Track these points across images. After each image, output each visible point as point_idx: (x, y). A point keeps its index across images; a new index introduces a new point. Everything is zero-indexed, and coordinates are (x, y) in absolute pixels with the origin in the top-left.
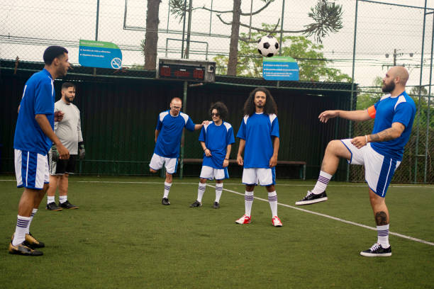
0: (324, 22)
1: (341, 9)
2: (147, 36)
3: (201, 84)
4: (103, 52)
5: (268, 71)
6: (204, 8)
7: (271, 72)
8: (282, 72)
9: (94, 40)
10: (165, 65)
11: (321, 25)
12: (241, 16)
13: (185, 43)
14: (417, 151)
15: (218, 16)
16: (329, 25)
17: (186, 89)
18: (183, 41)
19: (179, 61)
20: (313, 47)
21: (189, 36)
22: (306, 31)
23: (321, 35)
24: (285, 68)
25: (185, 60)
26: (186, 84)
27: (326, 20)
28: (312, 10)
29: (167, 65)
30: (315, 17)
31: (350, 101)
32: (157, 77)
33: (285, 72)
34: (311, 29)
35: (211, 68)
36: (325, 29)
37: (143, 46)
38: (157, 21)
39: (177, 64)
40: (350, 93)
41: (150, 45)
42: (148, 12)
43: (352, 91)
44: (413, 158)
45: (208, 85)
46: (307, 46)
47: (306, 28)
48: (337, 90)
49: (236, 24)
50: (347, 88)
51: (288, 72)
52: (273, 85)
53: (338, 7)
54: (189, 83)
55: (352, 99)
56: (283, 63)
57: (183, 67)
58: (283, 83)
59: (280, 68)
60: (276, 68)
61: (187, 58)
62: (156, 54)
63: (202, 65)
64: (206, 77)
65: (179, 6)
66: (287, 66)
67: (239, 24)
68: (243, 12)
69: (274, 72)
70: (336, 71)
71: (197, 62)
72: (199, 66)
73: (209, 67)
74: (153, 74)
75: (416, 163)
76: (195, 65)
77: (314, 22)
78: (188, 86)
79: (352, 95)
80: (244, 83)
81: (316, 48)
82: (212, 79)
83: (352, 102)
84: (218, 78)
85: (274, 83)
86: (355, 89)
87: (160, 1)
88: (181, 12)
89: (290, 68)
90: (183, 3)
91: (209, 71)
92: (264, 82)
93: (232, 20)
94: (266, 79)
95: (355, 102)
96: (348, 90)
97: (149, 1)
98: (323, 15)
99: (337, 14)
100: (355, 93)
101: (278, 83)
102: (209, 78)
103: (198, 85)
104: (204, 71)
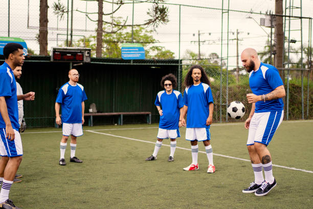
0: (157, 18)
1: (167, 9)
2: (41, 32)
3: (82, 64)
5: (125, 54)
7: (127, 54)
8: (134, 54)
11: (155, 20)
12: (103, 16)
14: (221, 102)
15: (87, 15)
16: (160, 20)
17: (71, 67)
18: (68, 35)
19: (66, 49)
20: (146, 32)
21: (72, 32)
22: (145, 24)
23: (155, 26)
24: (136, 51)
25: (70, 48)
26: (71, 64)
27: (159, 17)
28: (149, 10)
29: (58, 52)
30: (151, 15)
31: (178, 71)
32: (52, 60)
33: (136, 54)
34: (149, 23)
35: (88, 53)
36: (157, 22)
37: (37, 38)
38: (47, 21)
39: (65, 51)
41: (43, 38)
42: (40, 15)
43: (179, 64)
44: (218, 106)
45: (86, 64)
47: (145, 22)
49: (100, 22)
50: (176, 63)
51: (138, 53)
52: (128, 63)
53: (165, 8)
54: (73, 63)
55: (179, 70)
56: (134, 48)
57: (69, 53)
58: (135, 61)
59: (132, 51)
60: (130, 51)
61: (72, 47)
62: (47, 44)
63: (81, 51)
64: (85, 59)
65: (59, 9)
66: (137, 49)
67: (103, 21)
68: (104, 13)
69: (129, 54)
71: (78, 49)
72: (79, 51)
73: (87, 52)
74: (49, 58)
75: (221, 109)
76: (77, 51)
77: (151, 18)
79: (179, 67)
80: (110, 62)
82: (89, 60)
83: (179, 72)
84: (93, 60)
85: (129, 61)
86: (181, 63)
87: (48, 7)
88: (61, 13)
89: (139, 51)
90: (62, 7)
91: (87, 55)
92: (122, 61)
93: (97, 19)
94: (124, 59)
95: (181, 72)
96: (176, 64)
97: (40, 7)
98: (156, 13)
99: (165, 12)
100: (181, 66)
101: (132, 61)
102: (87, 60)
103: (79, 64)
104: (83, 55)
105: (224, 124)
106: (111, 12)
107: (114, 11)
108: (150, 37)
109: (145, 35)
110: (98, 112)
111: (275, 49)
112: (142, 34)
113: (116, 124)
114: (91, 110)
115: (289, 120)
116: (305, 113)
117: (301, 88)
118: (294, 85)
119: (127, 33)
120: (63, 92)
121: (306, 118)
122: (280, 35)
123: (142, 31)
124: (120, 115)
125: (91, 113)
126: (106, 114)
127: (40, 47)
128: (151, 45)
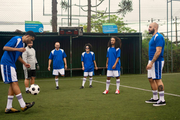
0: (125, 8)
1: (131, 2)
2: (53, 18)
3: (77, 37)
4: (35, 25)
6: (75, 5)
7: (106, 30)
8: (111, 30)
9: (31, 21)
10: (62, 29)
11: (124, 9)
12: (91, 7)
13: (70, 20)
14: (168, 59)
15: (81, 8)
16: (127, 9)
17: (71, 39)
18: (68, 19)
19: (68, 28)
22: (118, 12)
23: (124, 13)
24: (112, 28)
25: (70, 27)
26: (71, 37)
27: (126, 7)
28: (120, 3)
29: (63, 29)
30: (121, 6)
31: (139, 40)
32: (59, 35)
33: (112, 30)
34: (120, 11)
35: (81, 30)
36: (125, 11)
37: (51, 22)
38: (57, 12)
41: (54, 22)
42: (52, 8)
44: (166, 62)
45: (80, 37)
46: (116, 19)
48: (134, 36)
49: (89, 11)
51: (113, 29)
52: (107, 35)
53: (130, 2)
54: (72, 37)
55: (140, 39)
56: (111, 26)
57: (69, 30)
58: (111, 34)
59: (110, 28)
60: (108, 28)
61: (71, 26)
62: (57, 26)
63: (77, 29)
64: (79, 34)
65: (65, 5)
67: (91, 11)
68: (92, 6)
70: (129, 28)
71: (75, 28)
73: (80, 29)
74: (57, 34)
75: (168, 64)
77: (121, 8)
79: (140, 37)
81: (120, 19)
82: (82, 34)
84: (84, 34)
86: (141, 35)
87: (57, 3)
88: (66, 7)
89: (114, 28)
90: (66, 3)
91: (80, 31)
92: (103, 34)
94: (104, 33)
95: (142, 40)
96: (138, 36)
97: (52, 3)
98: (124, 5)
99: (130, 4)
101: (109, 34)
102: (80, 34)
103: (76, 37)
104: (78, 31)
105: (171, 74)
107: (97, 5)
113: (100, 75)
124: (103, 69)
127: (52, 27)
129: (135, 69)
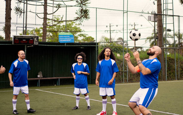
0: (82, 16)
1: (89, 11)
2: (6, 25)
3: (33, 46)
5: (61, 39)
6: (30, 11)
7: (62, 39)
8: (66, 39)
10: (16, 38)
12: (47, 15)
14: (123, 69)
15: (37, 15)
16: (84, 17)
17: (26, 48)
18: (23, 27)
19: (22, 36)
20: (76, 25)
21: (26, 25)
22: (74, 20)
23: (81, 21)
26: (26, 46)
28: (77, 11)
30: (78, 14)
31: (96, 50)
32: (13, 44)
33: (68, 39)
34: (77, 19)
35: (37, 39)
36: (82, 19)
37: (4, 29)
38: (10, 18)
39: (21, 38)
40: (95, 47)
41: (7, 29)
42: (6, 14)
43: (96, 46)
44: (122, 72)
45: (36, 46)
47: (75, 19)
48: (90, 46)
49: (45, 19)
51: (70, 39)
52: (63, 45)
53: (87, 10)
54: (27, 46)
55: (96, 49)
56: (67, 35)
57: (24, 39)
58: (68, 44)
59: (66, 37)
60: (64, 37)
61: (26, 35)
62: (10, 33)
63: (32, 38)
65: (19, 11)
66: (69, 36)
67: (47, 18)
68: (48, 13)
69: (63, 39)
71: (30, 37)
72: (31, 38)
73: (36, 38)
74: (11, 42)
75: (124, 74)
76: (29, 38)
77: (78, 16)
78: (27, 47)
80: (51, 45)
83: (96, 51)
84: (40, 43)
85: (64, 44)
86: (97, 45)
87: (11, 10)
88: (20, 13)
90: (20, 9)
91: (36, 40)
92: (59, 44)
93: (43, 17)
94: (60, 42)
95: (98, 50)
96: (94, 46)
97: (6, 9)
98: (82, 13)
99: (87, 13)
100: (97, 46)
101: (66, 44)
102: (36, 43)
103: (31, 46)
104: (33, 40)
105: (126, 84)
106: (52, 13)
107: (54, 12)
108: (78, 28)
109: (75, 27)
110: (43, 77)
111: (157, 35)
112: (73, 26)
113: (55, 85)
114: (39, 76)
115: (167, 81)
116: (178, 76)
117: (174, 60)
118: (170, 58)
119: (64, 26)
120: (14, 66)
121: (178, 79)
122: (160, 26)
123: (73, 24)
124: (58, 79)
125: (39, 78)
126: (49, 78)
127: (5, 35)
128: (79, 33)
129: (91, 80)
